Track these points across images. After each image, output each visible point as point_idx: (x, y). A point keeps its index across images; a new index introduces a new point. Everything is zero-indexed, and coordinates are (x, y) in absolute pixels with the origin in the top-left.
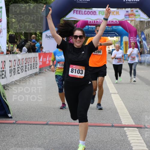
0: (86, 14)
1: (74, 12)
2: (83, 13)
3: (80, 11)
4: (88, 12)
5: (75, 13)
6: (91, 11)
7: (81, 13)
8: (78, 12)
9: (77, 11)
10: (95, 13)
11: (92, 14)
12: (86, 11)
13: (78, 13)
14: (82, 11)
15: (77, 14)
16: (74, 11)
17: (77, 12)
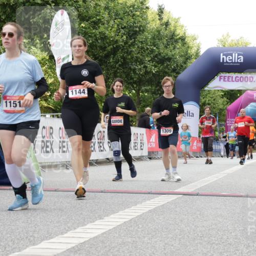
0: (238, 81)
1: (220, 79)
2: (234, 79)
3: (229, 77)
4: (242, 78)
5: (222, 80)
6: (246, 77)
7: (231, 80)
8: (227, 78)
9: (224, 77)
10: (251, 78)
11: (246, 80)
12: (238, 77)
13: (227, 80)
14: (232, 77)
15: (224, 81)
16: (220, 77)
17: (224, 79)
